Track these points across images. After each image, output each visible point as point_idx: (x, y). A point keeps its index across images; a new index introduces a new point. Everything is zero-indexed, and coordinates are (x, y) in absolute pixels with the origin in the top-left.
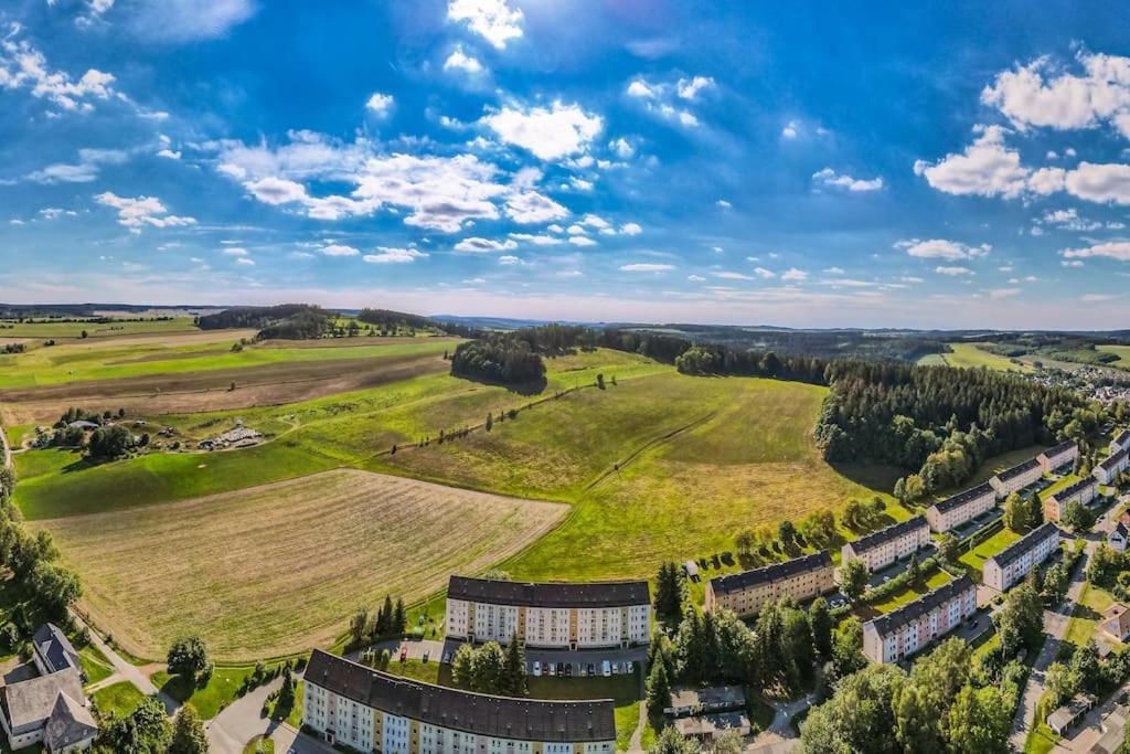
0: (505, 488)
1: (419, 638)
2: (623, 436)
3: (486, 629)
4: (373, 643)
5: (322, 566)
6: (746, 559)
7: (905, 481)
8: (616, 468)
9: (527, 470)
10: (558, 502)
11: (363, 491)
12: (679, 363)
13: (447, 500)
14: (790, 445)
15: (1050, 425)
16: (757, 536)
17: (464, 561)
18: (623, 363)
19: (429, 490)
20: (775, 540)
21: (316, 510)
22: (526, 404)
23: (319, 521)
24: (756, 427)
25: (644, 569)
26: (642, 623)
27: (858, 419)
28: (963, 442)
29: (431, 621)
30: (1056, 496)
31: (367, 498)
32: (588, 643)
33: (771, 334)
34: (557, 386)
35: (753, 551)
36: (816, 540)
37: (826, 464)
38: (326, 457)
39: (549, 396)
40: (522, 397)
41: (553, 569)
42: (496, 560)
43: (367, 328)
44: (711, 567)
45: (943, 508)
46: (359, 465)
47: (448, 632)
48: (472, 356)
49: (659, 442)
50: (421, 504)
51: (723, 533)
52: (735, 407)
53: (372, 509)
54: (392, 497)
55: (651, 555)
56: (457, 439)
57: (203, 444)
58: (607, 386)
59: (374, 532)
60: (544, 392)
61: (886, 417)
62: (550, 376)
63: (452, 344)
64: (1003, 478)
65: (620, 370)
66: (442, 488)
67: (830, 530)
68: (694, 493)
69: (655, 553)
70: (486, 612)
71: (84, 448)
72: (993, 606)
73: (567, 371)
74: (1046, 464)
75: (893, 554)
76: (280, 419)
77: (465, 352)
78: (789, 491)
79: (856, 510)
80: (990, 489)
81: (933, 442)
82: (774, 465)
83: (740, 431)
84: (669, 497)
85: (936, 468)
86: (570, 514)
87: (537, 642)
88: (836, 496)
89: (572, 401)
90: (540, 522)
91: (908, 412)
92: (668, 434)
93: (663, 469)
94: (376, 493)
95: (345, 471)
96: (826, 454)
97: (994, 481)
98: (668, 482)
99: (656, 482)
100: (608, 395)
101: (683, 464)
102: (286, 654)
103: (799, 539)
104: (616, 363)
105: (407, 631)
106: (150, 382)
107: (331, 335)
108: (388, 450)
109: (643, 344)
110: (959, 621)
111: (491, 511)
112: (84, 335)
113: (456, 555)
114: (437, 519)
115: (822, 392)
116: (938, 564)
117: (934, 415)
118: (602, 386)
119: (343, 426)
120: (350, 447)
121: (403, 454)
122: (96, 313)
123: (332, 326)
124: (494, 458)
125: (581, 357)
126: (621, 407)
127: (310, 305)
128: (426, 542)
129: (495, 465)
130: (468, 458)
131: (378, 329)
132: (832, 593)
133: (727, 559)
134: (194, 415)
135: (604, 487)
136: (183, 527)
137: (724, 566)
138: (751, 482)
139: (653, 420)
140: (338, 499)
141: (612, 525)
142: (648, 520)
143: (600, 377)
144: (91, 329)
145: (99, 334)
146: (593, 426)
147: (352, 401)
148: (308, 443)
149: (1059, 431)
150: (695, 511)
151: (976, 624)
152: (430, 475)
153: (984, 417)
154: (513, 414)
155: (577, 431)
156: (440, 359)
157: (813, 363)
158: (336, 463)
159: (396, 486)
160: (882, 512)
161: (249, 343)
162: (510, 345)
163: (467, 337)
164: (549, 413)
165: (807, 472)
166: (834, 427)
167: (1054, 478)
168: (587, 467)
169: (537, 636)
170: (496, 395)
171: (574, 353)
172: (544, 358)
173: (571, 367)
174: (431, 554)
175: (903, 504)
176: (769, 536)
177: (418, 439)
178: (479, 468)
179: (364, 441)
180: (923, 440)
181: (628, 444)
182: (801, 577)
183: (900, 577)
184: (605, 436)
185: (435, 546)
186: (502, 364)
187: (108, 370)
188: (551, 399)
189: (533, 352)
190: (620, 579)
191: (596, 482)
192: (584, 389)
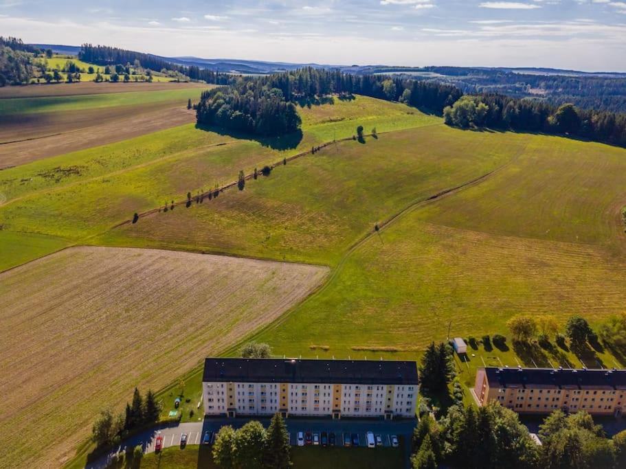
0: (261, 252)
1: (174, 423)
2: (383, 195)
3: (246, 404)
4: (123, 440)
8: (377, 229)
10: (317, 264)
12: (448, 115)
13: (199, 268)
17: (221, 331)
18: (384, 114)
19: (177, 260)
22: (280, 159)
25: (409, 340)
26: (408, 399)
29: (188, 401)
32: (352, 413)
34: (312, 138)
38: (47, 237)
39: (305, 151)
40: (276, 151)
41: (314, 335)
42: (254, 328)
43: (91, 71)
44: (481, 348)
46: (94, 241)
47: (207, 411)
48: (219, 106)
49: (423, 203)
50: (169, 276)
52: (514, 170)
55: (415, 326)
56: (207, 200)
58: (367, 139)
60: (300, 146)
62: (304, 127)
63: (196, 90)
65: (381, 122)
66: (194, 256)
68: (462, 264)
69: (420, 324)
70: (246, 391)
73: (323, 122)
77: (211, 101)
84: (435, 265)
86: (329, 277)
87: (299, 412)
89: (330, 156)
90: (299, 286)
92: (432, 195)
93: (428, 232)
95: (76, 250)
98: (433, 249)
99: (419, 246)
100: (368, 148)
101: (451, 230)
104: (376, 113)
105: (162, 419)
107: (42, 80)
108: (127, 219)
109: (407, 92)
113: (211, 327)
114: (189, 290)
118: (361, 139)
119: (69, 195)
120: (79, 220)
121: (147, 222)
125: (338, 106)
126: (382, 163)
128: (178, 317)
131: (107, 72)
133: (500, 343)
135: (364, 250)
138: (531, 260)
139: (418, 178)
141: (373, 291)
142: (411, 288)
143: (360, 129)
146: (352, 183)
152: (177, 243)
154: (266, 171)
155: (336, 189)
156: (184, 108)
159: (140, 259)
162: (261, 94)
163: (213, 83)
164: (305, 169)
168: (346, 227)
169: (300, 407)
170: (247, 148)
171: (331, 102)
172: (298, 108)
173: (327, 118)
174: (184, 329)
177: (162, 203)
178: (232, 231)
179: (99, 211)
181: (390, 203)
184: (366, 195)
185: (188, 320)
186: (254, 115)
188: (308, 153)
189: (287, 101)
190: (383, 348)
191: (356, 244)
192: (342, 143)
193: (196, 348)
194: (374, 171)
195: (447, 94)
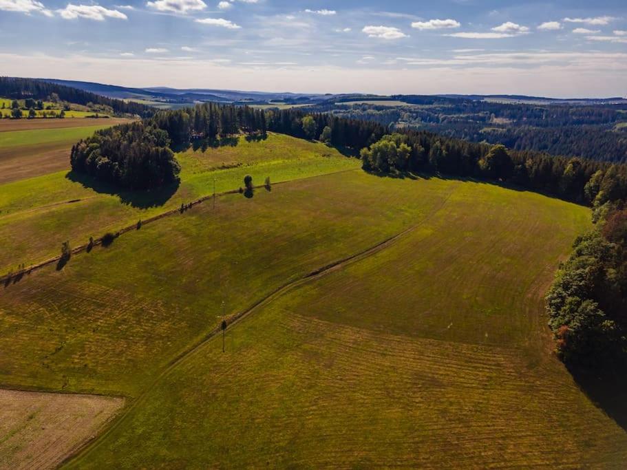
8: (224, 326)
10: (109, 395)
12: (365, 158)
22: (136, 221)
34: (188, 192)
37: (562, 367)
39: (172, 209)
40: (136, 210)
49: (299, 282)
58: (256, 193)
60: (168, 203)
62: (185, 177)
73: (213, 169)
86: (119, 417)
89: (200, 215)
92: (315, 270)
96: (564, 348)
100: (252, 205)
118: (249, 192)
139: (301, 245)
143: (249, 180)
154: (108, 240)
157: (569, 167)
164: (161, 235)
166: (589, 305)
170: (100, 207)
173: (220, 164)
188: (175, 212)
192: (223, 198)
194: (250, 236)
195: (370, 132)
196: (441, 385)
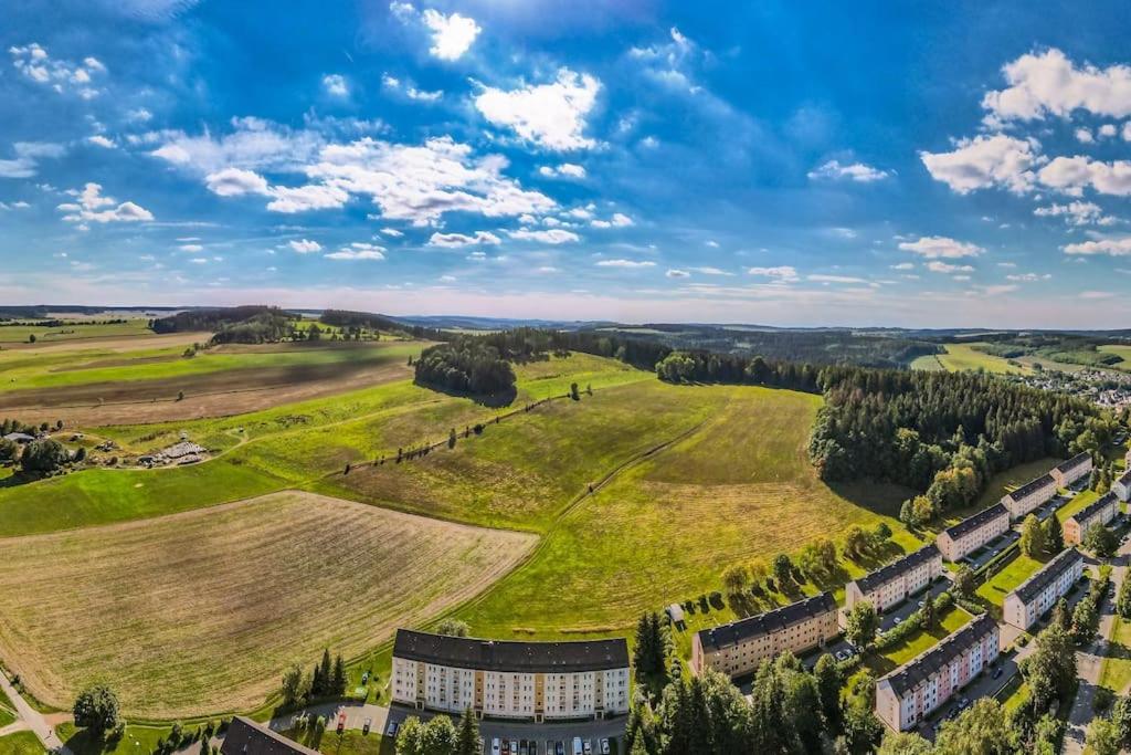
0: (466, 515)
1: (361, 702)
2: (598, 453)
3: (437, 694)
4: (308, 705)
5: (257, 607)
6: (739, 602)
7: (912, 502)
8: (591, 490)
9: (494, 493)
10: (525, 531)
11: (310, 517)
12: (660, 370)
13: (403, 529)
14: (782, 462)
15: (1061, 436)
16: (749, 574)
17: (418, 603)
18: (600, 369)
19: (381, 517)
20: (769, 577)
21: (258, 539)
22: (493, 418)
23: (259, 552)
24: (745, 442)
25: (623, 616)
26: (620, 688)
27: (857, 433)
28: (973, 458)
29: (376, 680)
30: (1075, 517)
31: (314, 527)
32: (557, 713)
33: (755, 334)
34: (527, 397)
35: (746, 590)
36: (815, 575)
37: (823, 484)
38: (273, 477)
39: (518, 409)
40: (489, 409)
41: (518, 615)
42: (452, 602)
43: (329, 330)
44: (698, 610)
45: (955, 533)
46: (308, 487)
47: (394, 696)
49: (639, 460)
50: (372, 534)
51: (710, 567)
52: (721, 420)
53: (319, 539)
54: (342, 525)
55: (630, 598)
56: (417, 457)
57: (142, 460)
58: (581, 396)
59: (320, 567)
60: (513, 405)
61: (888, 430)
62: (519, 384)
63: (416, 349)
64: (1017, 496)
65: (596, 378)
66: (397, 515)
67: (831, 562)
68: (678, 520)
69: (635, 595)
70: (438, 675)
71: (17, 463)
72: (1018, 649)
73: (539, 379)
74: (1060, 480)
75: (903, 591)
76: (228, 433)
77: (428, 359)
78: (783, 517)
79: (860, 538)
80: (1002, 509)
81: (940, 458)
82: (766, 485)
83: (727, 446)
84: (653, 525)
85: (944, 487)
86: (539, 546)
87: (496, 712)
88: (835, 521)
89: (543, 414)
90: (505, 557)
91: (911, 424)
92: (649, 451)
93: (643, 491)
94: (325, 520)
95: (292, 493)
96: (823, 472)
97: (1007, 501)
98: (650, 507)
99: (635, 506)
100: (582, 406)
101: (666, 485)
102: (209, 713)
103: (796, 573)
104: (592, 370)
105: (348, 694)
106: (94, 390)
107: (290, 339)
108: (340, 469)
109: (621, 349)
110: (980, 669)
111: (449, 544)
112: (33, 339)
113: (409, 596)
114: (389, 552)
115: (815, 402)
116: (952, 599)
117: (939, 427)
118: (575, 397)
119: (294, 440)
120: (299, 465)
121: (357, 474)
122: (50, 315)
123: (292, 329)
124: (456, 479)
125: (553, 363)
126: (596, 420)
127: (270, 305)
128: (376, 580)
129: (457, 487)
130: (426, 481)
131: (341, 332)
132: (836, 642)
133: (716, 601)
134: (137, 428)
135: (576, 514)
136: (112, 555)
137: (713, 610)
138: (741, 506)
139: (633, 435)
140: (282, 526)
141: (586, 560)
142: (627, 554)
143: (574, 387)
144: (40, 333)
145: (48, 338)
146: (566, 442)
147: (306, 412)
148: (255, 460)
149: (1071, 443)
150: (679, 541)
151: (1001, 673)
152: (383, 500)
153: (992, 428)
154: (478, 429)
155: (548, 447)
156: (404, 365)
157: (804, 368)
158: (284, 484)
159: (348, 511)
160: (889, 539)
161: (202, 348)
162: (478, 352)
163: (434, 340)
164: (518, 427)
165: (803, 494)
166: (831, 442)
167: (1069, 494)
168: (559, 489)
169: (497, 704)
170: (460, 407)
171: (547, 359)
172: (513, 365)
173: (543, 375)
174: (380, 595)
175: (910, 528)
176: (762, 572)
177: (372, 457)
178: (439, 491)
179: (316, 459)
180: (929, 456)
181: (604, 461)
182: (802, 625)
183: (912, 617)
184: (580, 454)
185: (386, 585)
186: (469, 373)
187: (52, 377)
188: (521, 411)
189: (502, 358)
190: (596, 628)
191: (568, 509)
192: (557, 400)
193: (390, 618)
194: (589, 428)
196: (756, 508)
